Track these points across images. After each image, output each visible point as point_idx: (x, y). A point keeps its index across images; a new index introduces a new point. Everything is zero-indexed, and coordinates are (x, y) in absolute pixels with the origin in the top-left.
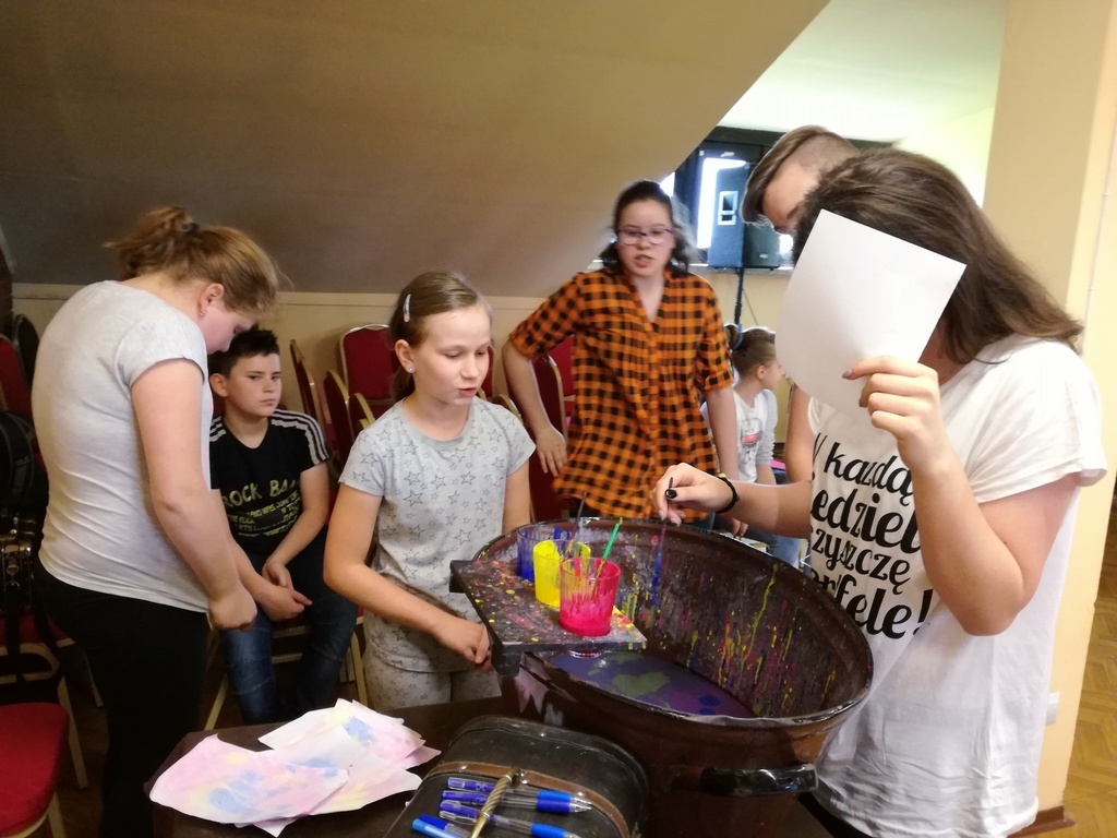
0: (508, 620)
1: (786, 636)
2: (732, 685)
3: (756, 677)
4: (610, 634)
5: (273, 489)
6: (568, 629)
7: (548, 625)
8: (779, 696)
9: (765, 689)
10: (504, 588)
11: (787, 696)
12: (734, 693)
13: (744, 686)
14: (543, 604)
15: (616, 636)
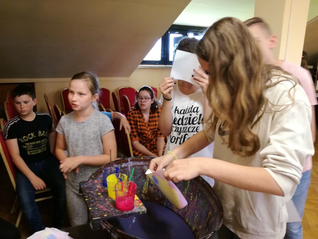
0: (97, 207)
1: (195, 196)
2: (179, 212)
3: (186, 209)
4: (133, 209)
5: (40, 133)
6: (119, 209)
7: (111, 208)
8: (193, 217)
9: (189, 214)
10: (97, 192)
11: (196, 217)
12: (180, 214)
13: (183, 212)
14: (111, 198)
15: (136, 210)
